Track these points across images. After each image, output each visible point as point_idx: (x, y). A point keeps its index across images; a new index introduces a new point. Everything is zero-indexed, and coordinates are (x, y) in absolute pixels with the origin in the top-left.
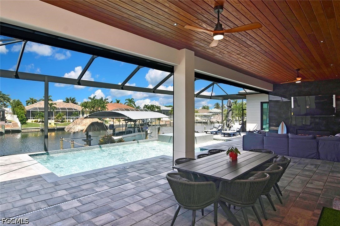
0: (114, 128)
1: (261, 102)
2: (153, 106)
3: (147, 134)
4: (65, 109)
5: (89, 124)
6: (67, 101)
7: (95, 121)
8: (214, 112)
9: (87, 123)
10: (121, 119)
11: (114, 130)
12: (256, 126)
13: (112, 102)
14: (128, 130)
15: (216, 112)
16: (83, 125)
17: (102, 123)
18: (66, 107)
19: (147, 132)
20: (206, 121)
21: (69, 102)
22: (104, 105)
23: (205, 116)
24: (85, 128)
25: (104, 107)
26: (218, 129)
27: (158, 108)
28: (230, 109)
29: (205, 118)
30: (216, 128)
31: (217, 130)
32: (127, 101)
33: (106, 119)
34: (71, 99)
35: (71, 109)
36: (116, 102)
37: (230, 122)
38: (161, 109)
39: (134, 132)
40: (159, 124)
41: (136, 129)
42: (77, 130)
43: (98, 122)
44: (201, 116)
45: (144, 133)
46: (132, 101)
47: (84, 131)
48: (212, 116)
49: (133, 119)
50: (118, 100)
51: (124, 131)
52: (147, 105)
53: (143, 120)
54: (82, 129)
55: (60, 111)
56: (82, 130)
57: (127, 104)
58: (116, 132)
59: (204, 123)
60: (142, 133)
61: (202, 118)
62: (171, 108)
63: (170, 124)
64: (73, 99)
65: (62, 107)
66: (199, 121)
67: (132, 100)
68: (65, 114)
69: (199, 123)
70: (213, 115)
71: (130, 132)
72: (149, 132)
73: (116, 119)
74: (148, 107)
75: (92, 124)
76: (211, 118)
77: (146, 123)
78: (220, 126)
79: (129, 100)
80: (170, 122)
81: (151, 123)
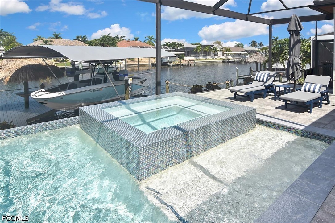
0: (76, 74)
2: (174, 43)
3: (127, 85)
8: (250, 51)
14: (95, 78)
15: (252, 51)
19: (126, 82)
20: (240, 60)
23: (238, 55)
24: (8, 75)
25: (113, 45)
26: (266, 84)
27: (181, 45)
28: (296, 39)
29: (239, 57)
30: (260, 81)
31: (263, 88)
36: (134, 40)
37: (297, 69)
38: (184, 47)
40: (181, 63)
44: (234, 55)
45: (123, 83)
46: (153, 39)
48: (248, 55)
52: (168, 43)
59: (238, 62)
61: (235, 58)
62: (198, 45)
64: (84, 37)
66: (231, 60)
69: (231, 62)
70: (249, 53)
72: (130, 82)
74: (169, 44)
76: (245, 57)
77: (165, 62)
78: (271, 77)
79: (149, 37)
80: (195, 62)
81: (170, 62)
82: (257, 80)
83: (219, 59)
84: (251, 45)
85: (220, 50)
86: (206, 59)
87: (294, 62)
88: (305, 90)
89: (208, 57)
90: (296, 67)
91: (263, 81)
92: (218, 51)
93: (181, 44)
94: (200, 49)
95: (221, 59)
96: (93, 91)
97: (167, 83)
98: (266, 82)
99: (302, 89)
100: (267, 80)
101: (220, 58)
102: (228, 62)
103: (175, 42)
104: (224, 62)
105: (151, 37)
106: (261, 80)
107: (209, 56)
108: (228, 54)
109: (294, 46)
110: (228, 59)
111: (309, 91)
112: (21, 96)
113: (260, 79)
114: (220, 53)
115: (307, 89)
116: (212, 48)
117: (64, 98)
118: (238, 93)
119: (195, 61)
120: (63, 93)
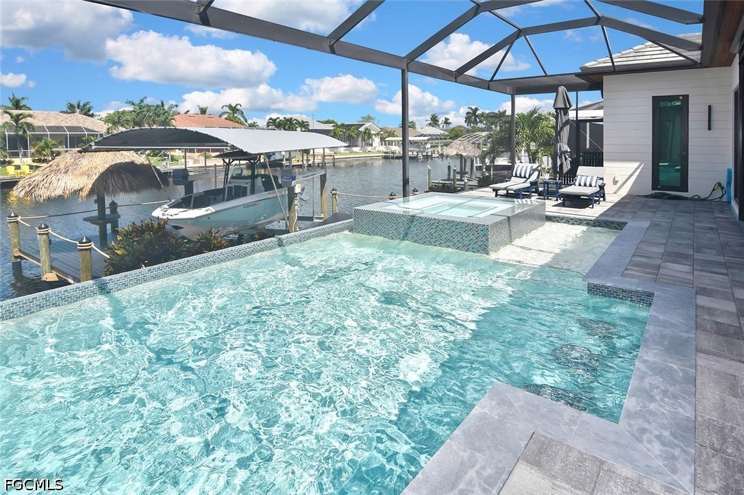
0: (190, 180)
1: (654, 98)
2: (289, 121)
3: (292, 196)
4: (59, 128)
5: (102, 170)
6: (72, 109)
7: (123, 161)
8: (430, 135)
9: (96, 168)
10: (214, 151)
11: (189, 187)
12: (639, 170)
13: (188, 111)
14: (232, 185)
15: (434, 135)
16: (82, 174)
17: (149, 167)
18: (63, 124)
19: (291, 190)
20: (415, 153)
21: (74, 112)
22: (167, 118)
23: (411, 143)
24: (87, 183)
25: (165, 123)
26: (531, 180)
27: (302, 124)
29: (412, 147)
30: (520, 177)
31: (527, 184)
32: (227, 109)
33: (172, 153)
34: (82, 104)
35: (79, 129)
36: (199, 112)
37: (566, 159)
38: (309, 128)
39: (253, 192)
40: (307, 162)
41: (259, 181)
42: (59, 192)
43: (132, 163)
45: (285, 192)
46: (238, 110)
47: (84, 193)
49: (249, 151)
50: (203, 106)
51: (221, 186)
52: (276, 120)
53: (268, 155)
54: (77, 187)
55: (47, 135)
56: (76, 192)
57: (226, 116)
58: (195, 192)
60: (277, 193)
62: (333, 124)
63: (334, 163)
64: (84, 105)
65: (52, 124)
66: (398, 155)
67: (238, 107)
68: (61, 143)
69: (398, 158)
70: (429, 140)
71: (239, 192)
72: (298, 190)
73: (199, 151)
74: (279, 122)
75: (115, 171)
76: (425, 148)
77: (276, 160)
78: (534, 170)
79: (230, 107)
80: (334, 159)
81: (286, 160)
82: (516, 176)
83: (375, 153)
84: (430, 124)
85: (378, 134)
86: (352, 152)
87: (563, 149)
88: (580, 185)
89: (355, 149)
90: (565, 156)
91: (525, 177)
92: (373, 136)
93: (303, 122)
94: (340, 131)
95: (379, 152)
96: (248, 207)
97: (335, 194)
98: (529, 178)
99: (577, 183)
100: (530, 175)
101: (377, 149)
102: (393, 158)
103: (291, 119)
104: (386, 158)
105: (235, 107)
106: (523, 175)
107: (356, 146)
108: (392, 141)
109: (562, 129)
110: (393, 153)
111: (585, 185)
112: (94, 223)
113: (520, 175)
114: (377, 140)
115: (582, 184)
116: (362, 129)
117: (212, 218)
118: (509, 192)
119: (335, 157)
120: (211, 209)
